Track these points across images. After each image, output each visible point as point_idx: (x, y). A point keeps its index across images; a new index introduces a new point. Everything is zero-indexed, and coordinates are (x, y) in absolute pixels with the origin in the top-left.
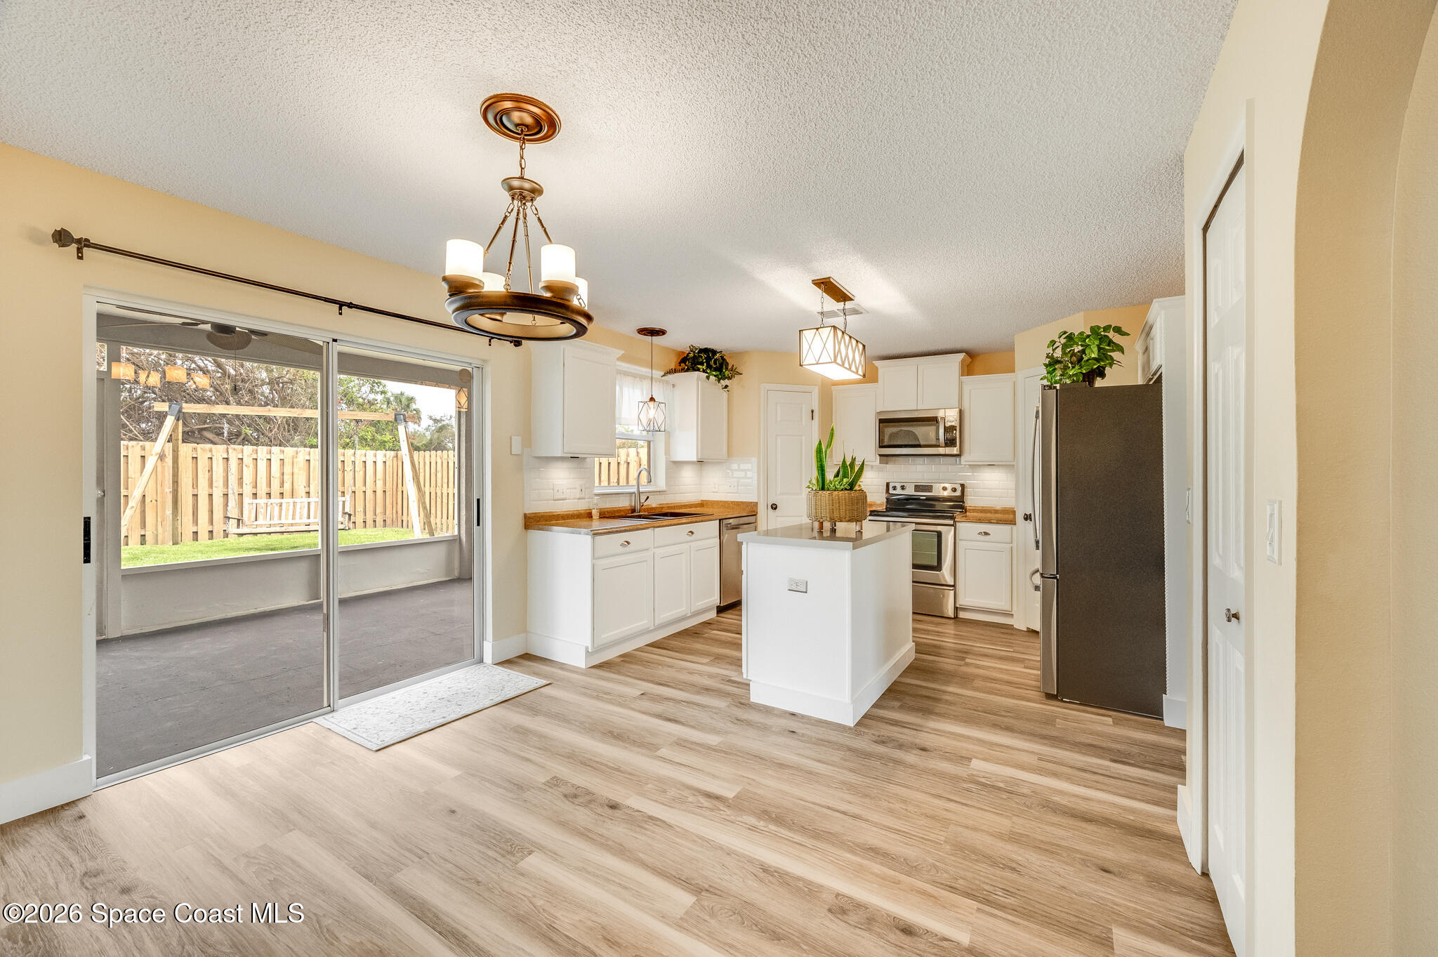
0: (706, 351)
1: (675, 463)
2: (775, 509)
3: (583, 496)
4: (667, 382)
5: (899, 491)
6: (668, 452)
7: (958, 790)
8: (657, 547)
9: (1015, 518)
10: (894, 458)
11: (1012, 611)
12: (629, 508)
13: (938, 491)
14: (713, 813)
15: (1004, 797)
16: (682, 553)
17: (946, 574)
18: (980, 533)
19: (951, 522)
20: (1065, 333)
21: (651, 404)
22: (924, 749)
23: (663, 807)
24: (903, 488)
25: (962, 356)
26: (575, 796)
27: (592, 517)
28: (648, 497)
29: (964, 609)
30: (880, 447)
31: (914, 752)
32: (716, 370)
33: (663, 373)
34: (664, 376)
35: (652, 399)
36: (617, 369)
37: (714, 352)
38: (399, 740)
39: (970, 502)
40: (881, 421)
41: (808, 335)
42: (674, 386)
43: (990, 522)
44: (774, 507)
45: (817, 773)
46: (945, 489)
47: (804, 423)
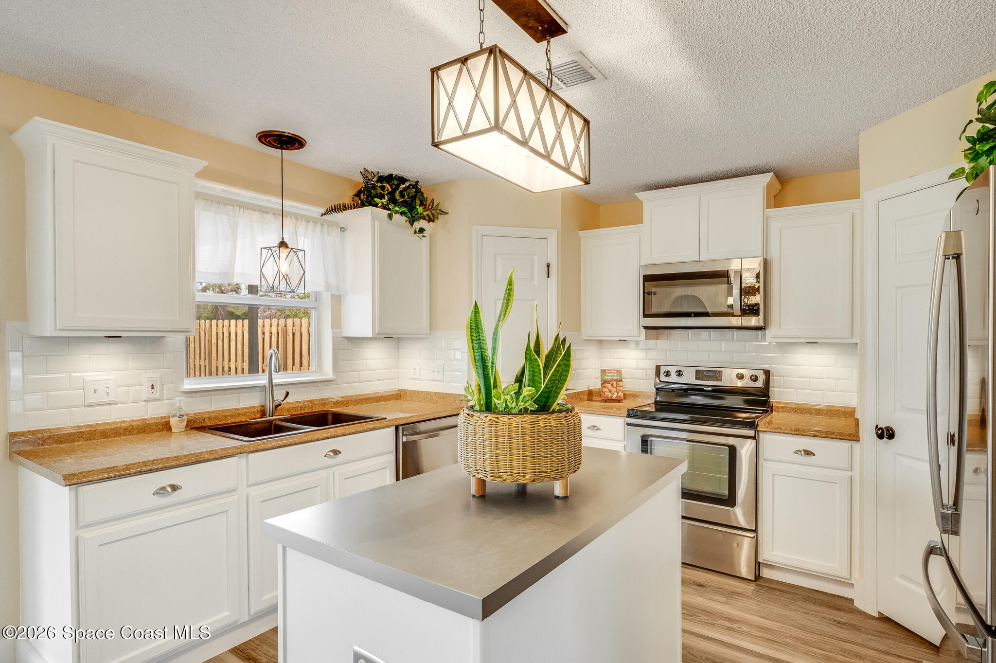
0: (390, 178)
1: (349, 339)
3: (157, 395)
4: (331, 224)
5: (673, 378)
6: (337, 322)
8: (254, 485)
9: (857, 431)
10: (667, 331)
11: (850, 579)
12: (259, 409)
13: (729, 379)
17: (739, 514)
18: (797, 452)
19: (751, 433)
21: (284, 252)
24: (679, 373)
25: (768, 177)
27: (171, 430)
28: (288, 393)
29: (770, 566)
30: (645, 316)
32: (403, 205)
33: (323, 211)
34: (325, 214)
35: (283, 244)
36: (196, 192)
37: (402, 180)
39: (777, 396)
40: (647, 279)
41: (448, 76)
42: (343, 229)
43: (816, 435)
46: (741, 377)
47: (536, 282)
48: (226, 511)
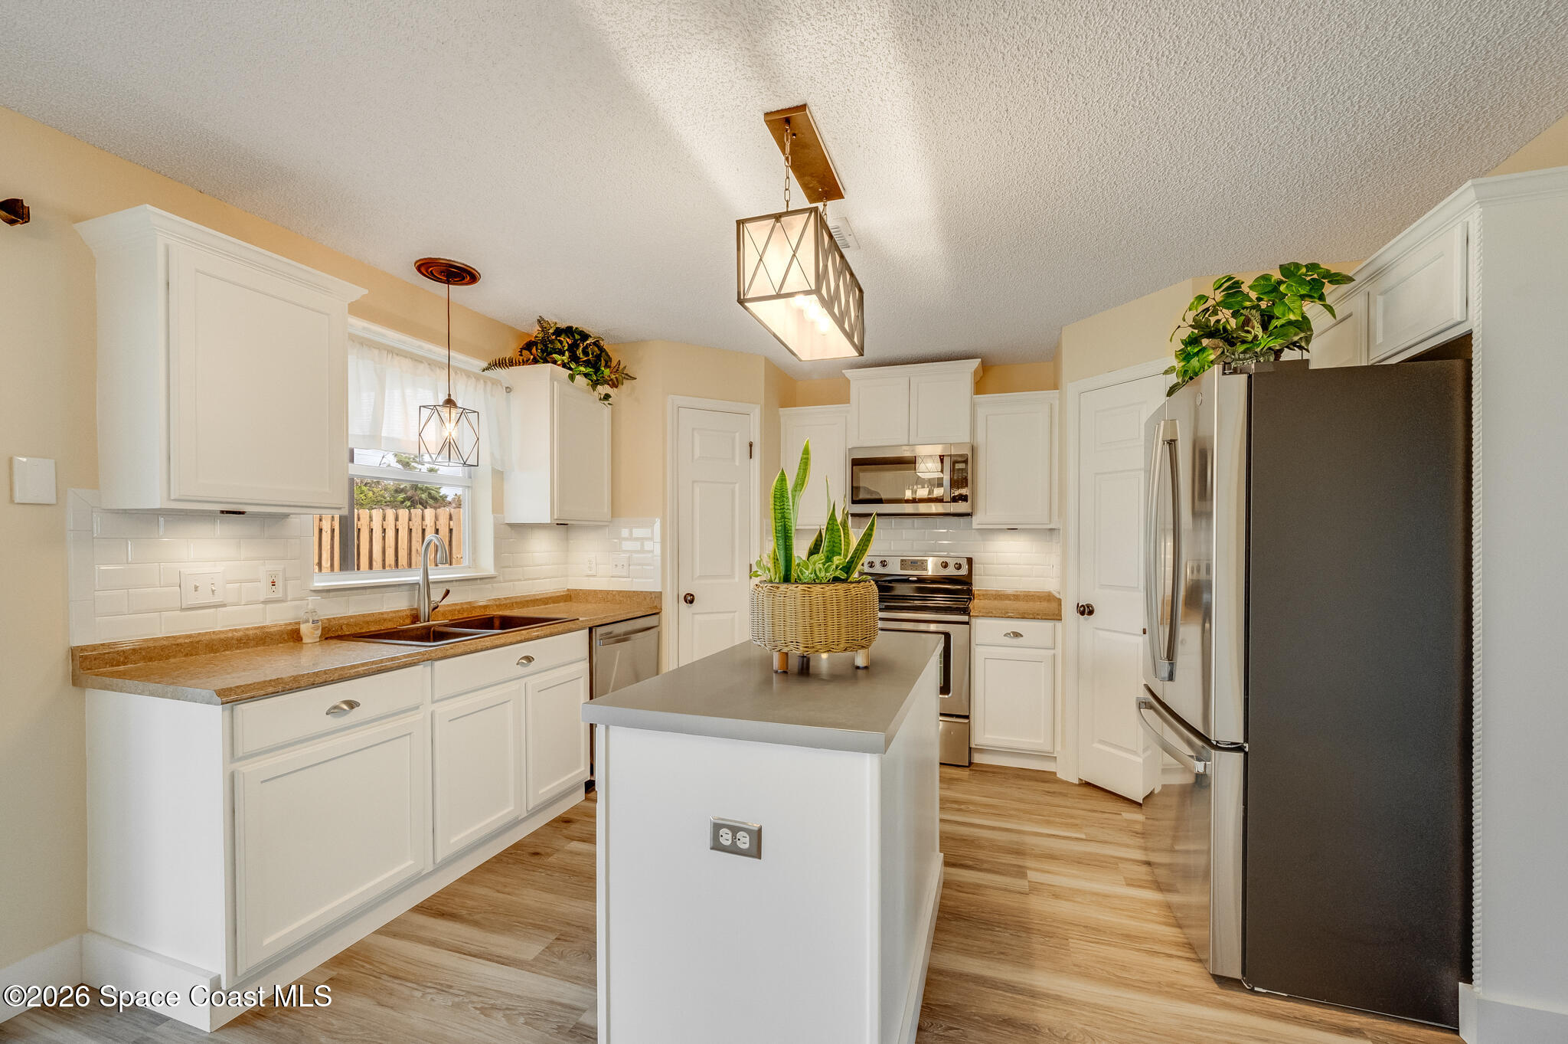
0: (569, 331)
1: (512, 526)
2: (691, 602)
3: (279, 595)
4: (495, 382)
5: (876, 568)
6: (498, 506)
8: (438, 701)
9: (1060, 610)
11: (1053, 753)
12: (408, 613)
13: (934, 568)
16: (509, 701)
18: (1007, 634)
19: (965, 618)
20: (1230, 279)
21: (447, 411)
24: (884, 564)
25: (976, 362)
27: (302, 640)
28: (449, 591)
29: (981, 751)
30: (854, 502)
32: (587, 364)
33: (485, 365)
34: (487, 369)
35: (450, 402)
37: (585, 336)
39: (981, 583)
40: (857, 463)
41: (756, 233)
42: (508, 390)
43: (1023, 616)
44: (690, 599)
46: (945, 565)
47: (737, 464)
48: (410, 734)
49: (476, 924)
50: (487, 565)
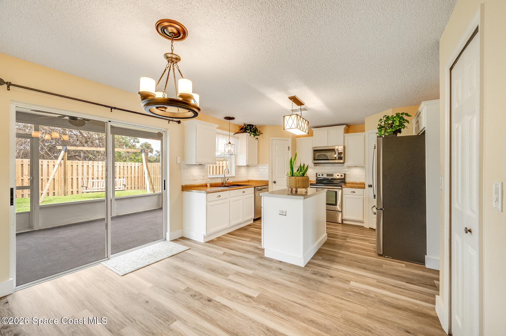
0: (250, 125)
1: (238, 166)
2: (275, 183)
3: (204, 178)
4: (235, 137)
5: (321, 176)
6: (236, 162)
7: (345, 294)
8: (231, 197)
9: (364, 186)
10: (319, 164)
11: (363, 221)
12: (221, 182)
13: (336, 176)
14: (248, 304)
15: (364, 298)
16: (240, 200)
17: (338, 208)
18: (351, 192)
19: (341, 188)
20: (386, 116)
21: (229, 145)
22: (331, 277)
23: (229, 301)
24: (322, 175)
25: (345, 126)
26: (195, 296)
27: (207, 186)
28: (228, 179)
29: (345, 220)
30: (314, 160)
31: (328, 278)
32: (253, 132)
33: (234, 134)
35: (230, 143)
36: (216, 132)
37: (253, 126)
38: (132, 271)
39: (347, 180)
40: (314, 151)
41: (287, 118)
42: (238, 138)
43: (355, 188)
45: (290, 287)
46: (338, 175)
47: (286, 152)
48: (227, 203)
49: (238, 236)
50: (233, 174)
